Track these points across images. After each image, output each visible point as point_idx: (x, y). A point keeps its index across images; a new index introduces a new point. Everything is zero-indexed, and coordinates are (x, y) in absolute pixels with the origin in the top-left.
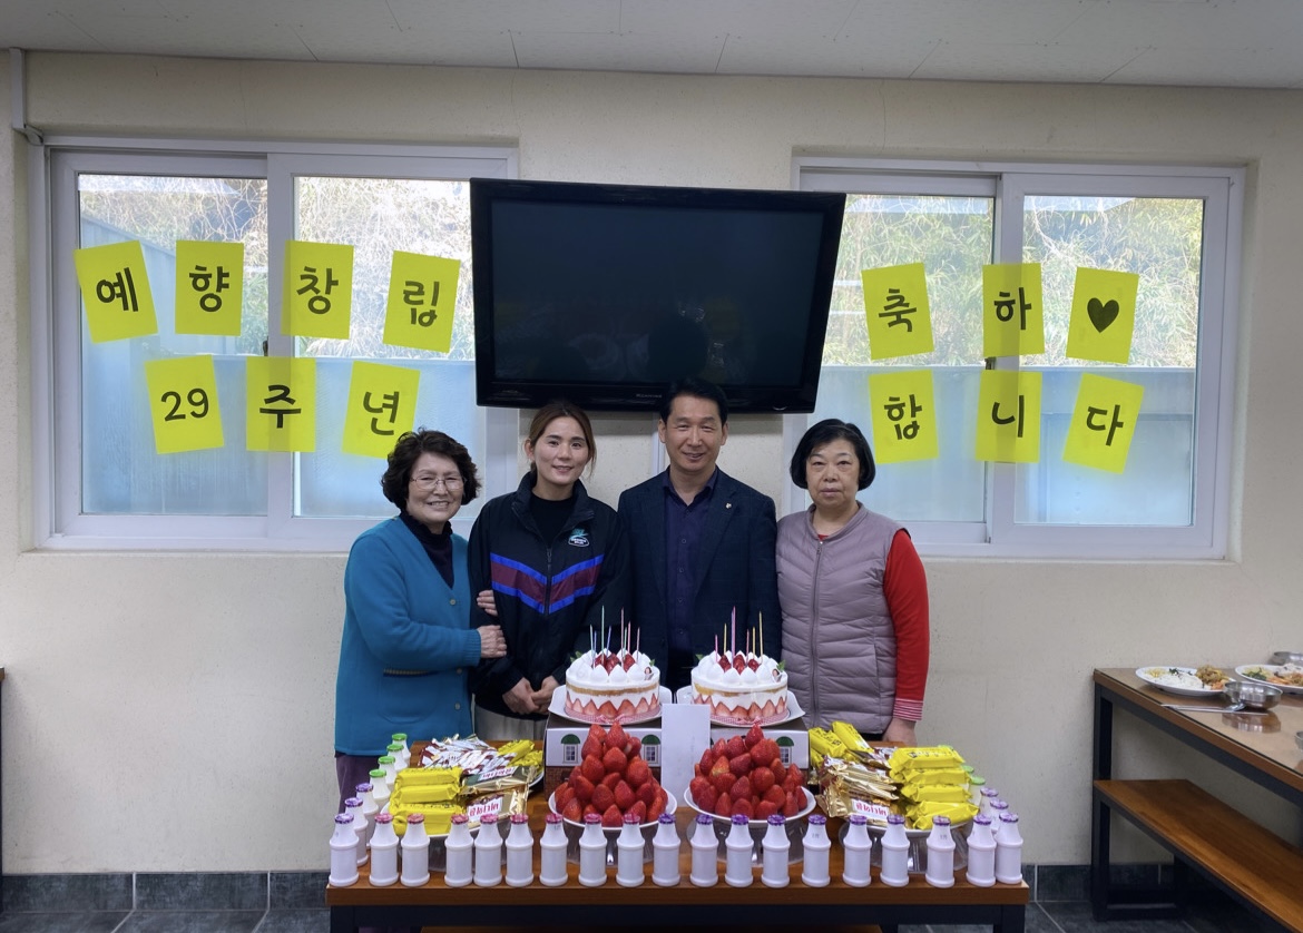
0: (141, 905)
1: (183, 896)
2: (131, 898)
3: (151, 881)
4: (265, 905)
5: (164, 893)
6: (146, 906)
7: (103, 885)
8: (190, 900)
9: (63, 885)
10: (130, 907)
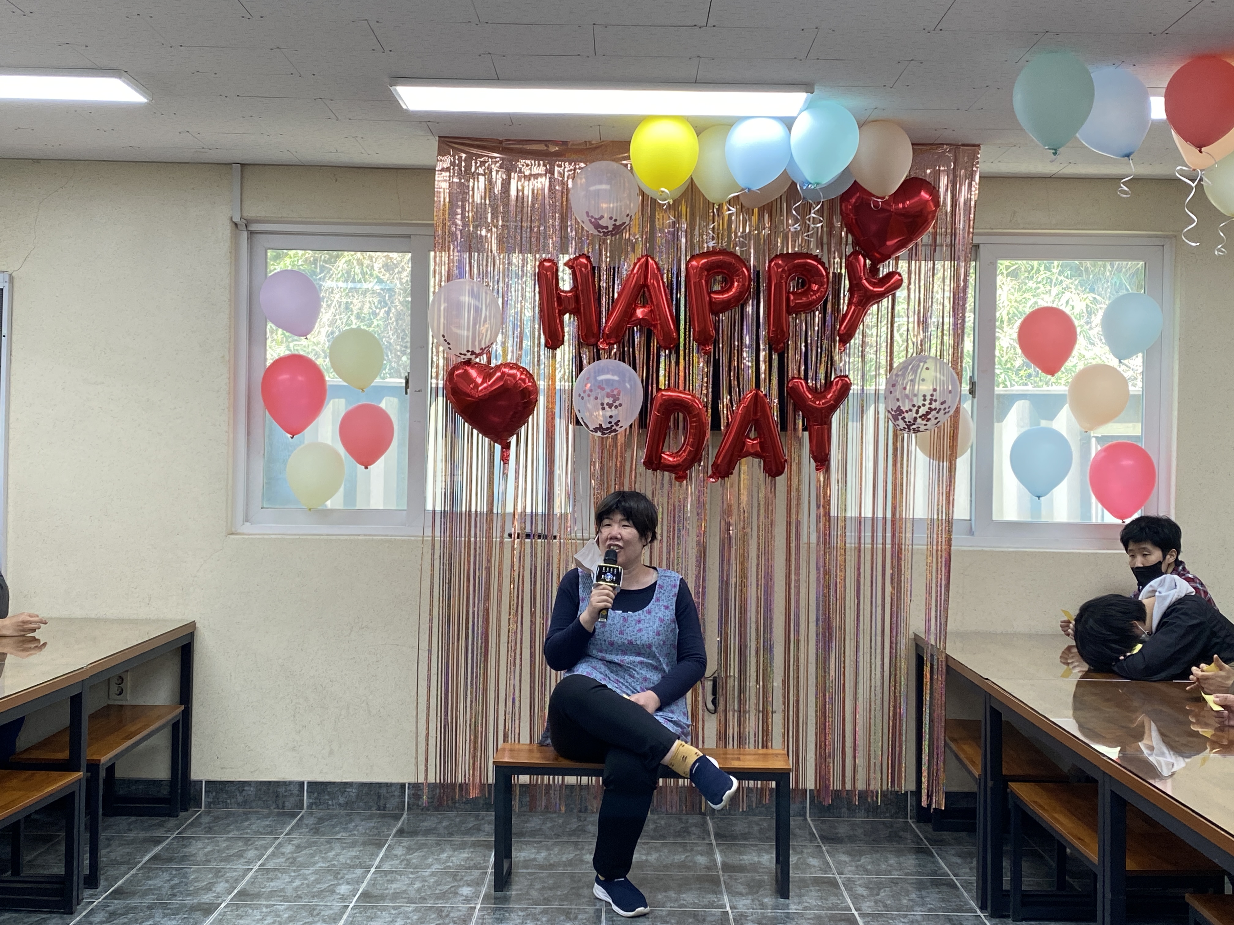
0: (310, 806)
1: (342, 800)
2: (303, 800)
3: (317, 787)
4: (403, 809)
5: (327, 797)
6: (314, 807)
7: (282, 790)
8: (347, 803)
9: (252, 789)
10: (302, 808)
